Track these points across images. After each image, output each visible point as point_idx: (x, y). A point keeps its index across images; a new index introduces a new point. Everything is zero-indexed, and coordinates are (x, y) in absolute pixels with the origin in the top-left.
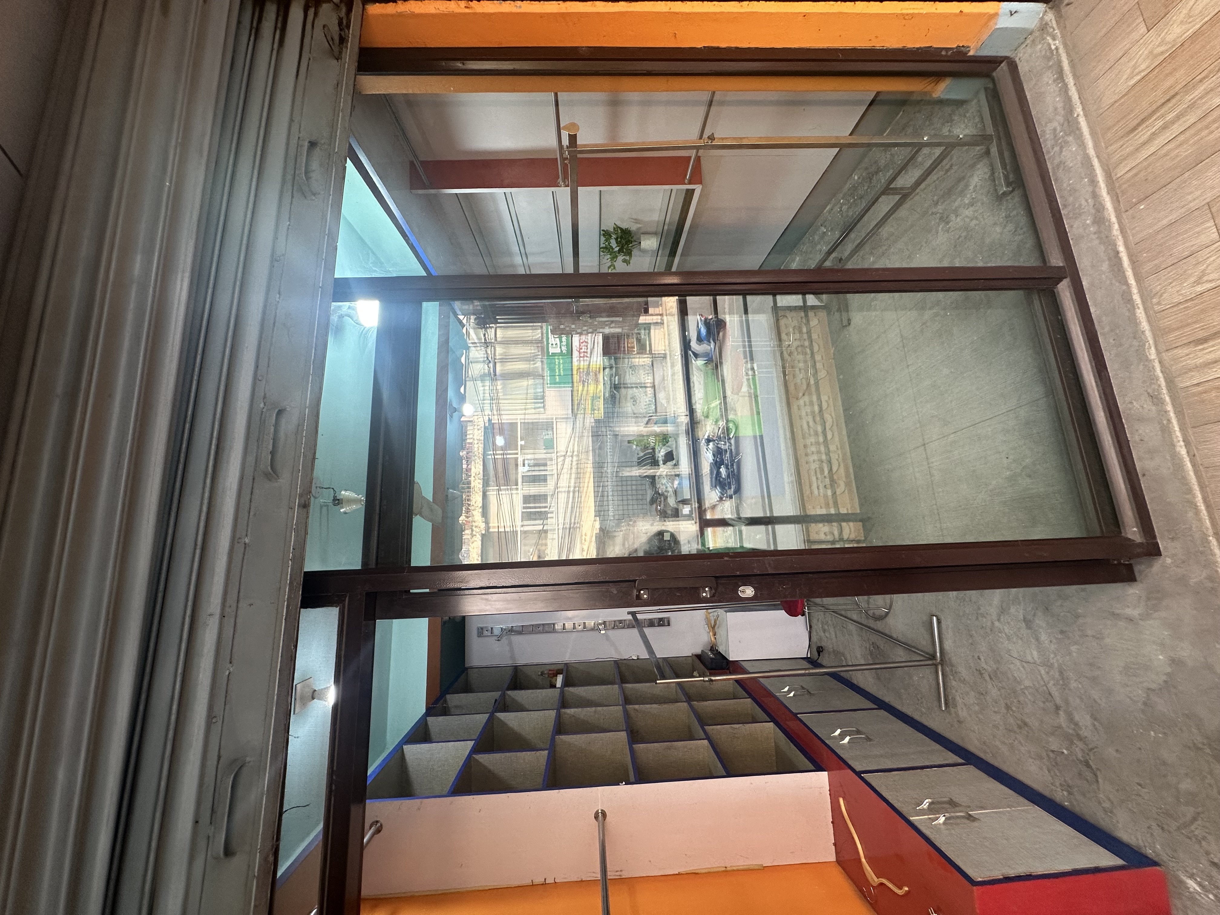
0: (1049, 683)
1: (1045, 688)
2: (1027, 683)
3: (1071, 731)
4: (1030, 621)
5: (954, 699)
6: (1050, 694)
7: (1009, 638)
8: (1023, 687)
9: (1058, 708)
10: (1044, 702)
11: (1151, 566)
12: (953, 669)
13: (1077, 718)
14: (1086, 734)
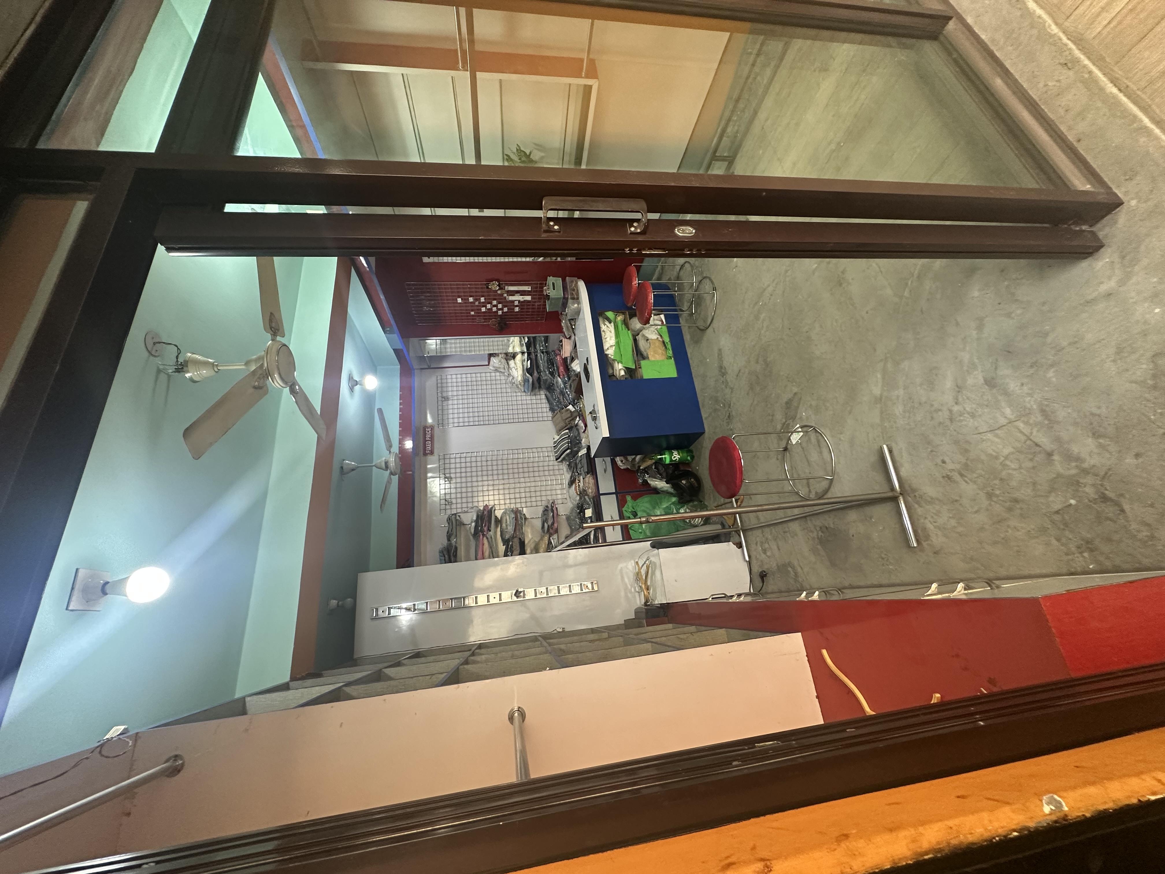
0: (1031, 433)
1: (1028, 442)
2: (1006, 451)
3: (1073, 472)
4: (993, 378)
5: (924, 529)
6: (1037, 445)
7: (973, 416)
8: (1002, 459)
9: (1050, 454)
10: (1031, 460)
11: (1116, 223)
12: (916, 494)
13: (1075, 449)
14: (1092, 462)
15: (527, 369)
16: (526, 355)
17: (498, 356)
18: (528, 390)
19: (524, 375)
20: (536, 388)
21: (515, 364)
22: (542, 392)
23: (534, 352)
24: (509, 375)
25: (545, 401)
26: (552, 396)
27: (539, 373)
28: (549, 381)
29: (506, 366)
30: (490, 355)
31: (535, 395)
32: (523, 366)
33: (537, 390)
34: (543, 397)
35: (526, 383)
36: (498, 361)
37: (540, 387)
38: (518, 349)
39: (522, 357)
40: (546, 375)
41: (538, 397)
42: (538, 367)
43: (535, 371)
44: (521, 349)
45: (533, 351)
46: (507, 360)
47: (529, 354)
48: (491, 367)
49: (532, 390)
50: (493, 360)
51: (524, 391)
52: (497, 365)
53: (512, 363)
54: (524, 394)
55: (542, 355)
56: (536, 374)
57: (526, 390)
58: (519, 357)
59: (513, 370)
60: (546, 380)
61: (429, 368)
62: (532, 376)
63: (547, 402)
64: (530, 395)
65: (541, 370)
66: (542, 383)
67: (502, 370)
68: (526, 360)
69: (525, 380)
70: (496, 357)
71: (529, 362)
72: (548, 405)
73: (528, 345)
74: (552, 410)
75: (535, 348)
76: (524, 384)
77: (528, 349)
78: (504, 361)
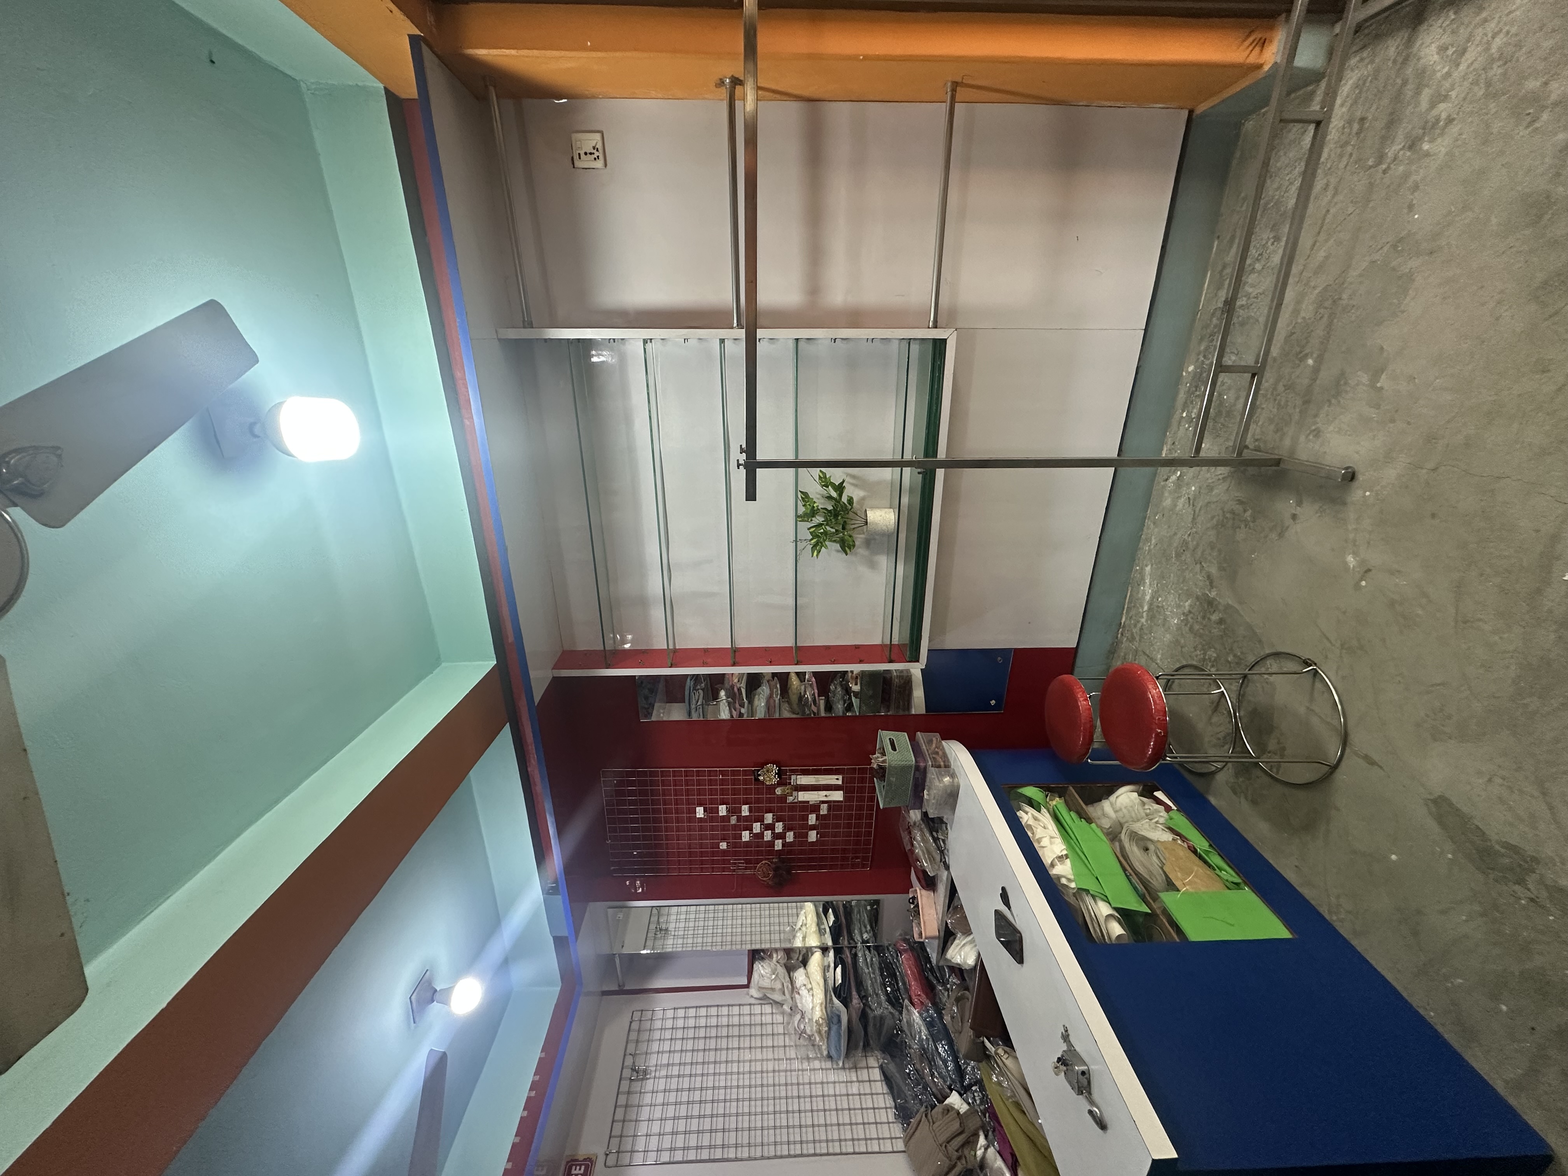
15: (835, 989)
16: (831, 954)
17: (771, 956)
18: (838, 1050)
19: (828, 1002)
20: (856, 1047)
21: (807, 976)
22: (872, 1062)
23: (851, 948)
24: (794, 1009)
25: (880, 1087)
26: (901, 1068)
27: (863, 998)
28: (889, 1022)
29: (787, 984)
30: (755, 955)
31: (856, 1068)
32: (825, 980)
33: (859, 1053)
34: (876, 1074)
35: (834, 1028)
36: (768, 970)
37: (867, 1046)
38: (813, 941)
39: (823, 960)
40: (880, 1007)
41: (864, 1075)
42: (860, 985)
43: (854, 993)
44: (821, 941)
45: (846, 943)
46: (790, 969)
47: (838, 951)
48: (753, 991)
49: (847, 1055)
50: (762, 969)
51: (829, 1057)
52: (766, 983)
53: (800, 976)
54: (829, 1064)
55: (867, 952)
56: (856, 1001)
57: (833, 1053)
58: (816, 959)
59: (803, 992)
60: (882, 1018)
61: (621, 992)
62: (846, 1006)
63: (886, 1090)
64: (844, 1068)
65: (866, 990)
66: (871, 1029)
67: (777, 997)
68: (832, 965)
69: (832, 1019)
70: (767, 961)
71: (839, 970)
72: (890, 1102)
73: (836, 932)
74: (904, 1114)
75: (851, 937)
76: (830, 1029)
77: (835, 940)
78: (781, 970)
